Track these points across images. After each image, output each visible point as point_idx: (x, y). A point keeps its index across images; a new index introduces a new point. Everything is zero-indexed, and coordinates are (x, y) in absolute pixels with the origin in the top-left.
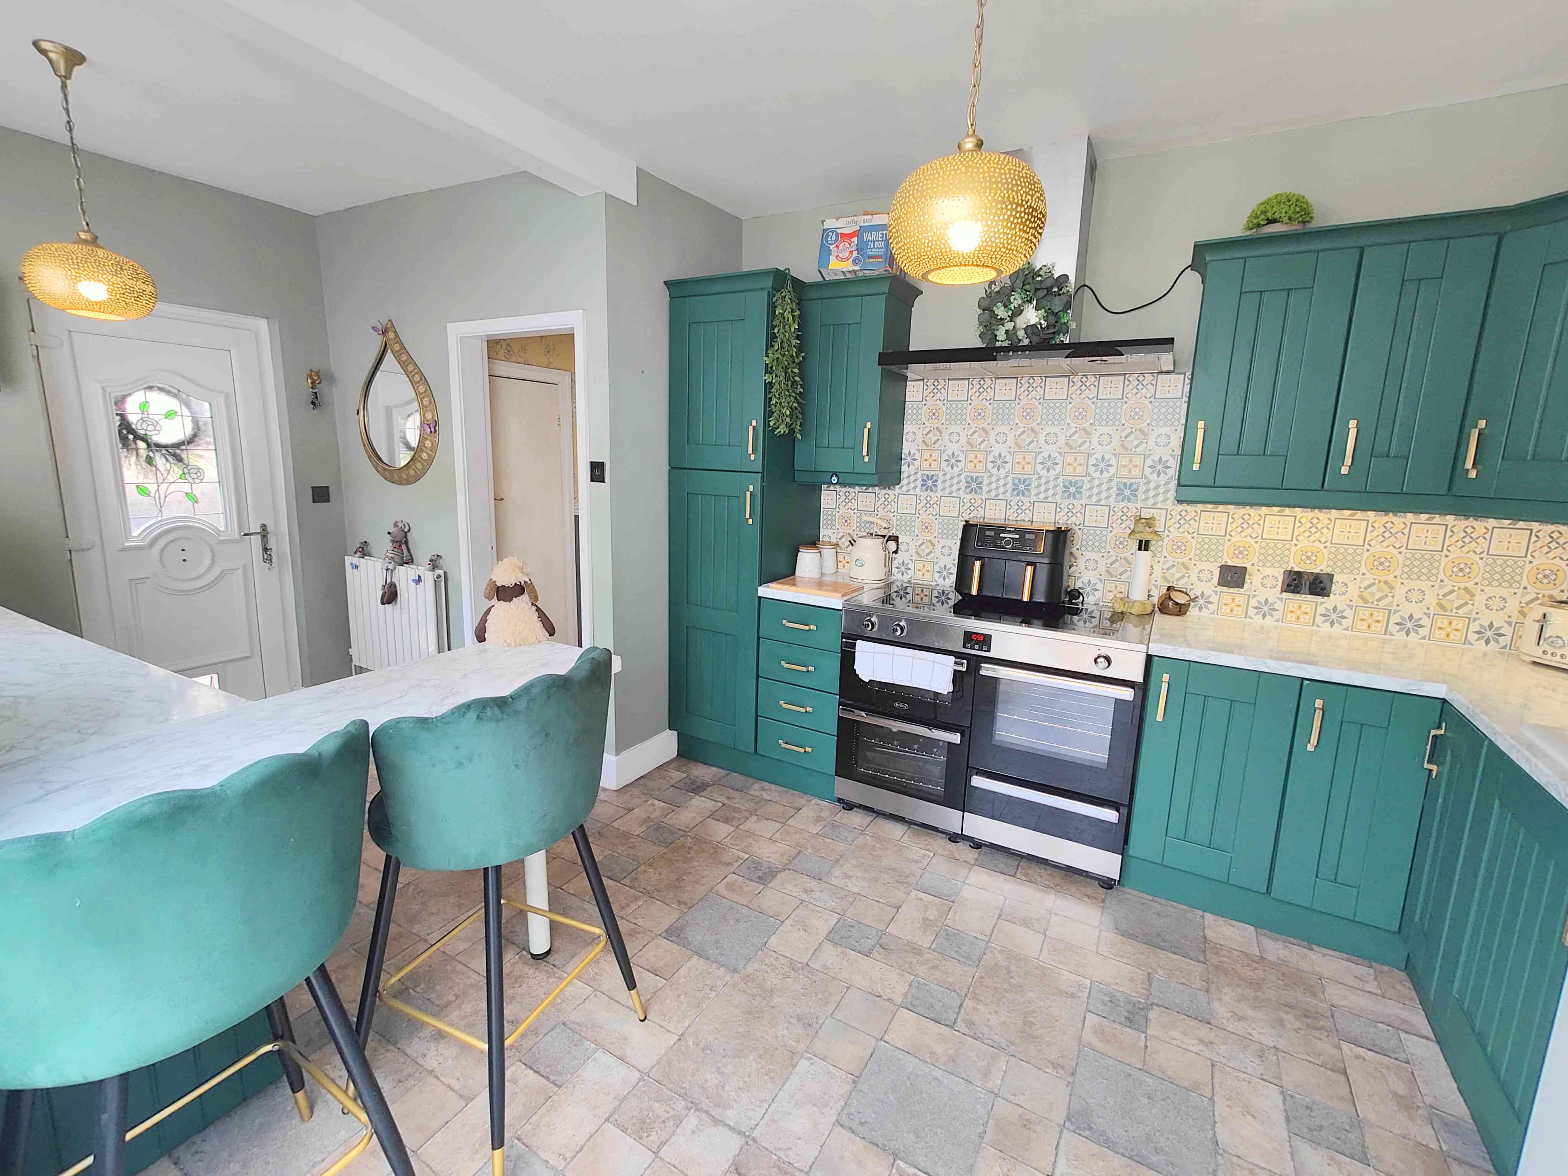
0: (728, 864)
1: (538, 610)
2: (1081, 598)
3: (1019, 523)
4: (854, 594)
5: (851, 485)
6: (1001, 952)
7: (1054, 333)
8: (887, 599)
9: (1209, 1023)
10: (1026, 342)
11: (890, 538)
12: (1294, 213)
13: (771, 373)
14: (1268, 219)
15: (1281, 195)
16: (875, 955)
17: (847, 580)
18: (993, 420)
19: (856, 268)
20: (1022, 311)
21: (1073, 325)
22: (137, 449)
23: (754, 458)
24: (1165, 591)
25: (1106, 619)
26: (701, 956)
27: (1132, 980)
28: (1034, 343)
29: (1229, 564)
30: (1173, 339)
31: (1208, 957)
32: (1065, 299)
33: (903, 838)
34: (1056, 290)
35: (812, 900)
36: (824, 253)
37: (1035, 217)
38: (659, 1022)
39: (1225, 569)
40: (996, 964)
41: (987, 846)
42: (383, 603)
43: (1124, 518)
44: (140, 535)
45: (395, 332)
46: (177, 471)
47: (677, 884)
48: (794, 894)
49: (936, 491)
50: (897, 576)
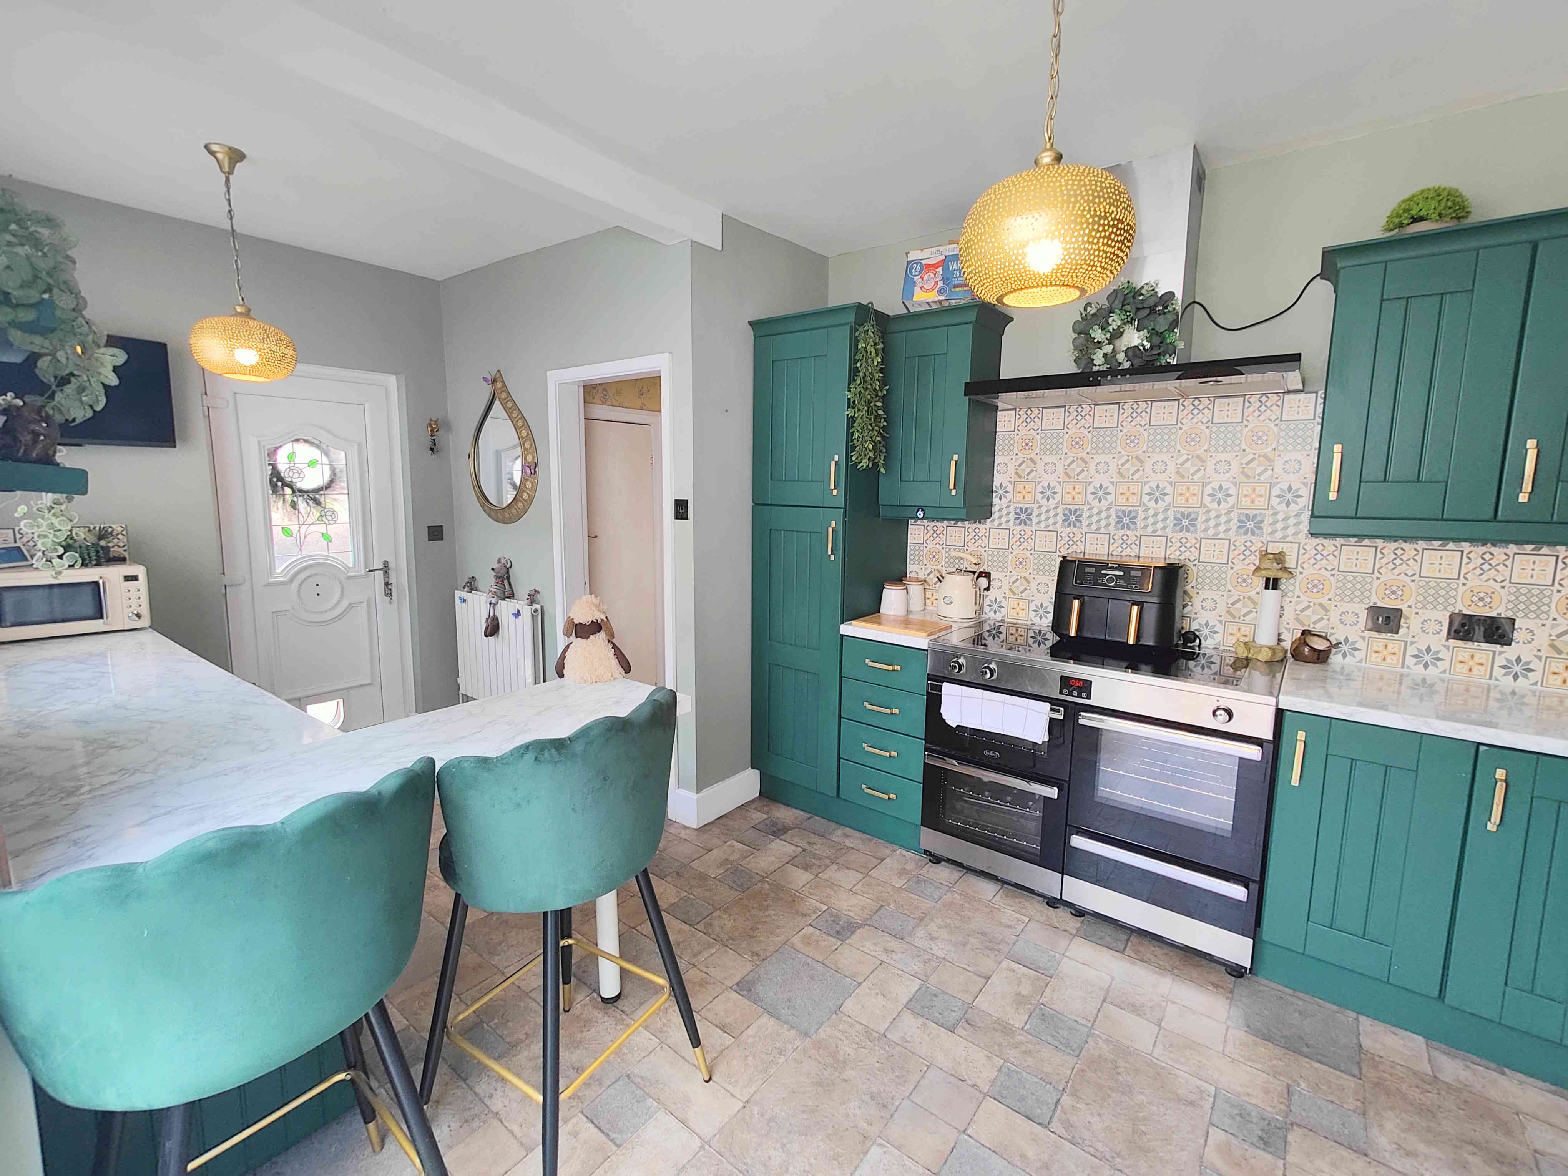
0: (804, 915)
1: (614, 646)
2: (1198, 641)
3: (1123, 559)
4: (941, 634)
5: (939, 520)
6: (1107, 1041)
7: (1159, 354)
8: (978, 640)
9: (1366, 1155)
10: (1127, 365)
11: (980, 575)
12: (1445, 209)
13: (854, 408)
14: (1412, 217)
15: (1429, 190)
16: (959, 1030)
17: (935, 619)
18: (1092, 448)
19: (942, 298)
20: (1122, 333)
21: (1181, 345)
22: (284, 495)
23: (837, 494)
24: (1299, 635)
25: (1227, 665)
26: (771, 1014)
27: (1267, 1092)
28: (1136, 366)
29: (1379, 605)
30: (1300, 355)
31: (1364, 1071)
32: (1171, 317)
33: (996, 898)
34: (1161, 308)
35: (892, 962)
36: (909, 284)
37: (1121, 229)
38: (724, 1085)
39: (1374, 611)
40: (1100, 1056)
41: (1090, 914)
42: (486, 636)
43: (1247, 553)
44: (283, 571)
45: (503, 381)
46: (316, 513)
47: (751, 933)
48: (873, 953)
49: (1031, 525)
50: (989, 614)
